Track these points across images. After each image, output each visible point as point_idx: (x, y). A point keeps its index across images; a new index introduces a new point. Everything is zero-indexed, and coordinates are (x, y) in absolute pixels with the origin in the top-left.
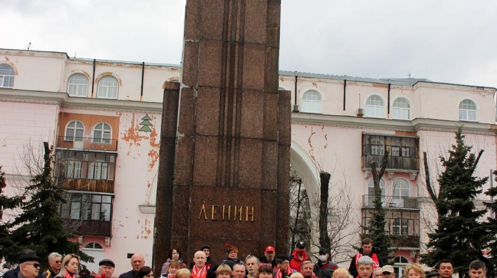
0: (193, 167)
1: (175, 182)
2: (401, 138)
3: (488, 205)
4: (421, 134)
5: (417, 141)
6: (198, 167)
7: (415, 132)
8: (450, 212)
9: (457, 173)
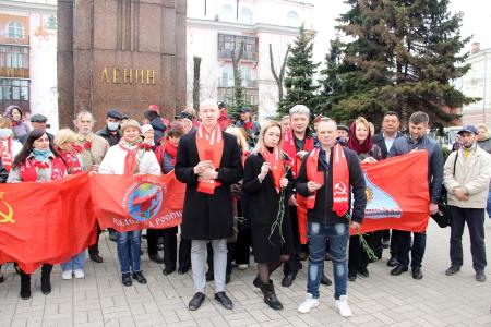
0: (92, 31)
1: (75, 46)
2: (246, 38)
3: (321, 82)
4: (260, 35)
5: (257, 40)
6: (98, 32)
7: (256, 33)
8: (293, 87)
9: (299, 58)
